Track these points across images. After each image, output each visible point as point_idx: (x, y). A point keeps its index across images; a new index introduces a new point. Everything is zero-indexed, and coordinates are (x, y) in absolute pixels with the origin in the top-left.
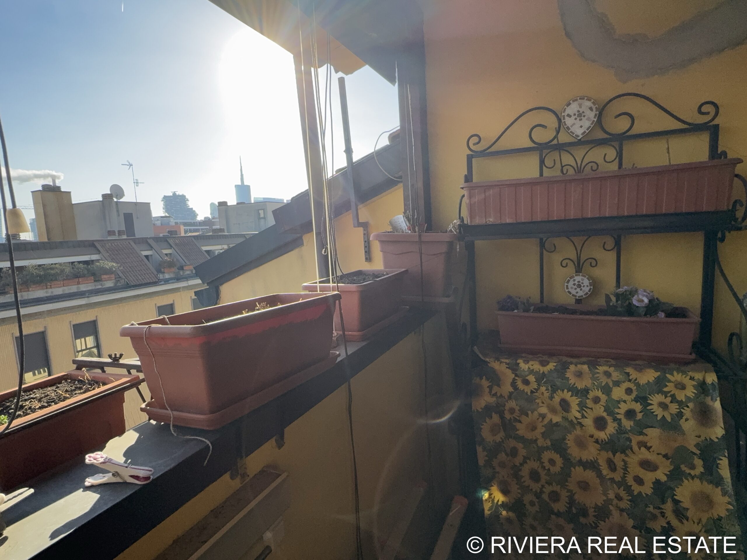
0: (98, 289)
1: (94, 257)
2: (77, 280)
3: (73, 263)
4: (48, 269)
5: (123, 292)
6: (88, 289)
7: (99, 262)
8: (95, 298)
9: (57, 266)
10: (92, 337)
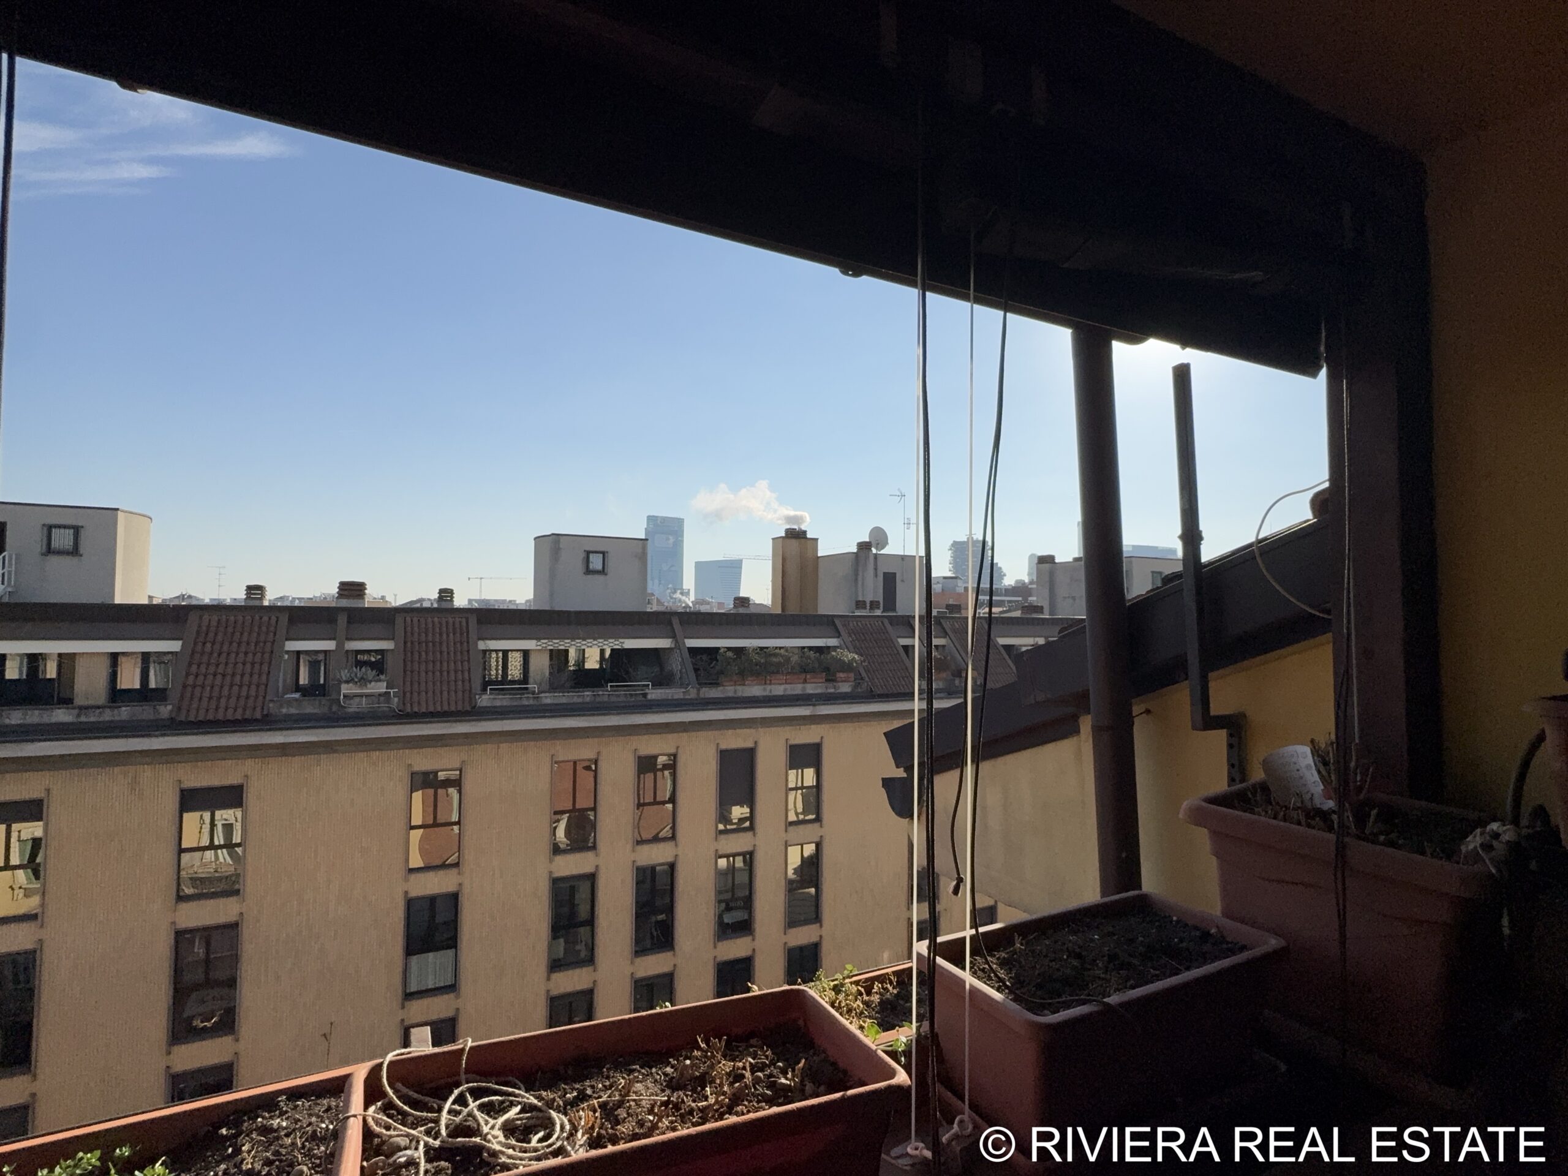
0: (830, 693)
1: (832, 642)
2: (803, 676)
3: (803, 648)
4: (771, 655)
5: (863, 705)
6: (816, 692)
7: (835, 651)
8: (822, 707)
9: (782, 651)
10: (812, 769)
